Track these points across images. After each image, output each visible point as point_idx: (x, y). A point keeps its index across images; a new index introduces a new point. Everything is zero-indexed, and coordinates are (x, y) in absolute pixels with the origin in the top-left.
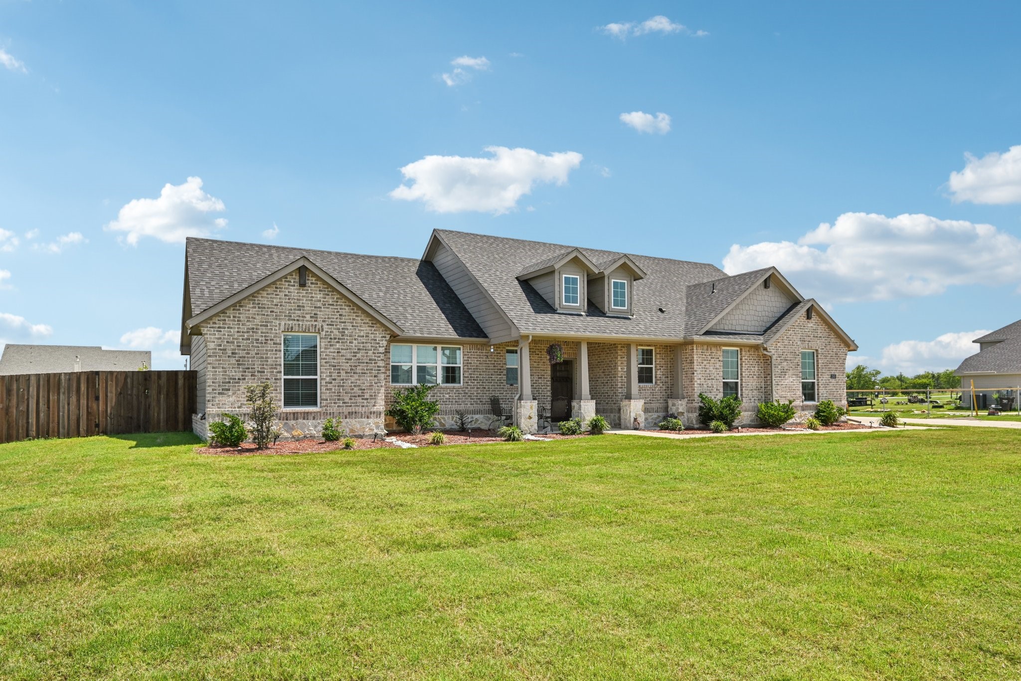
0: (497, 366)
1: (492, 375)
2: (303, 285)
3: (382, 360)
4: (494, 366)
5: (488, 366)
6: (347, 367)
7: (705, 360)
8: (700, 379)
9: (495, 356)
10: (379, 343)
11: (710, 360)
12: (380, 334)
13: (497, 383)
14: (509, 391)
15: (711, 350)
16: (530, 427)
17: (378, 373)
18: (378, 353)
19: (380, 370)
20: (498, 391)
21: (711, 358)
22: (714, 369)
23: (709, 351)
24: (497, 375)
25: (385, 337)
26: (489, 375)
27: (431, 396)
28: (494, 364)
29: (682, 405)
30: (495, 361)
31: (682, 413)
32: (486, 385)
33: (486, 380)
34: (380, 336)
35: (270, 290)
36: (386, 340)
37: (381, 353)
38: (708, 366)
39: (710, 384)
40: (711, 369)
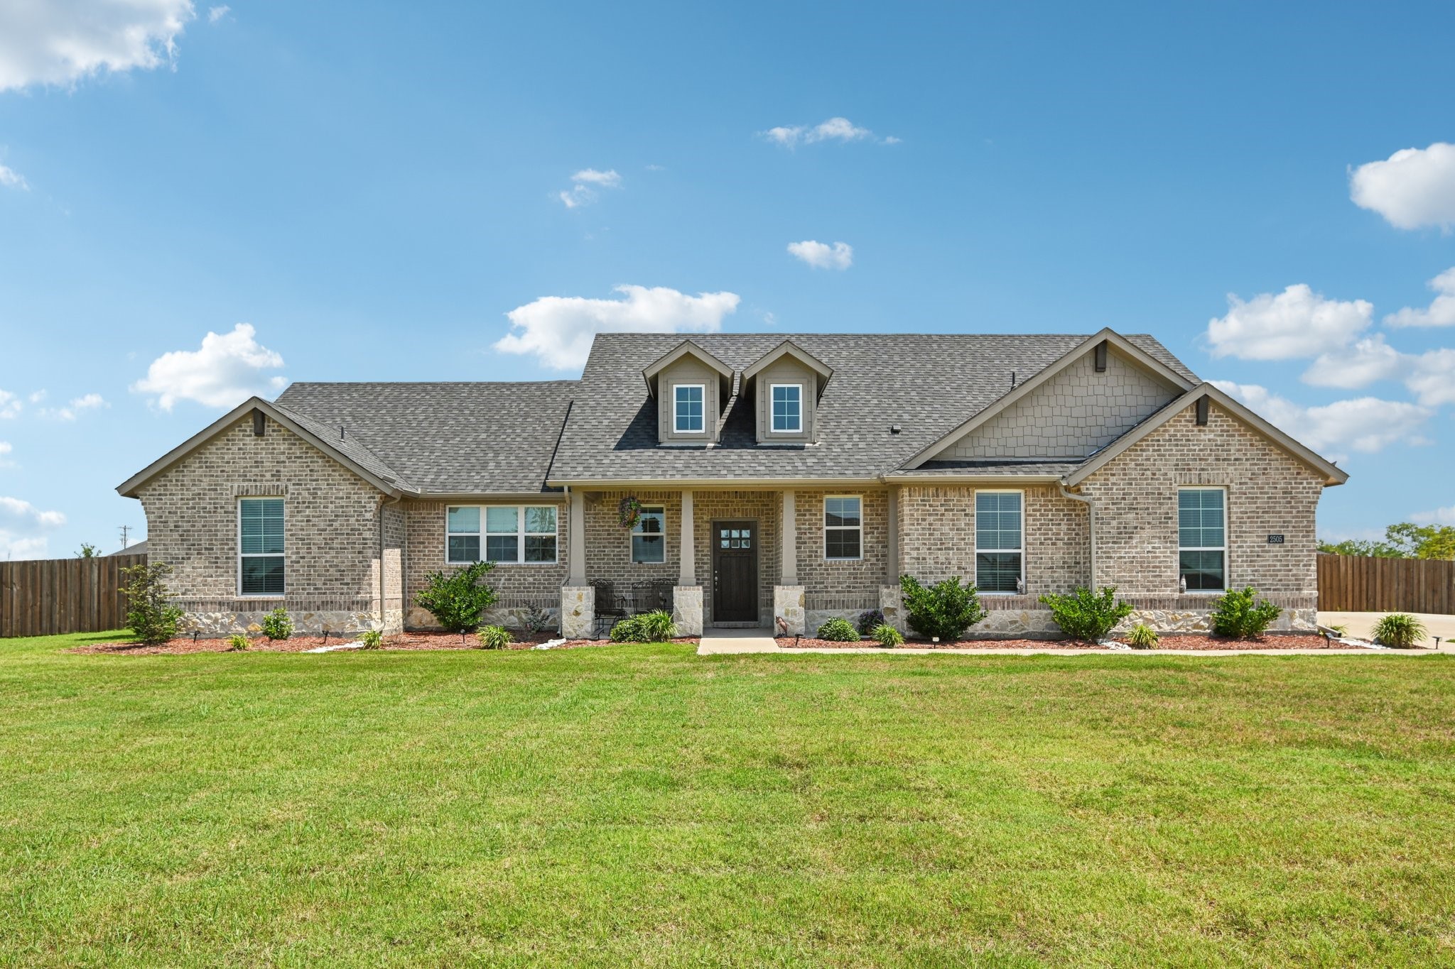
0: (614, 534)
1: (604, 547)
2: (260, 433)
3: (370, 529)
4: (608, 535)
5: (598, 535)
6: (319, 540)
7: (930, 515)
8: (918, 549)
9: (609, 518)
10: (365, 507)
11: (943, 515)
12: (366, 493)
13: (613, 559)
14: (635, 572)
15: (945, 495)
16: (577, 628)
17: (364, 548)
18: (363, 520)
19: (366, 544)
20: (615, 571)
21: (946, 510)
22: (951, 530)
23: (942, 498)
24: (614, 547)
25: (374, 498)
26: (600, 547)
27: (506, 580)
28: (609, 530)
29: (891, 595)
30: (610, 526)
31: (892, 611)
32: (594, 563)
33: (595, 555)
34: (367, 496)
35: (220, 444)
36: (375, 502)
37: (367, 520)
38: (937, 525)
39: (942, 558)
40: (946, 529)
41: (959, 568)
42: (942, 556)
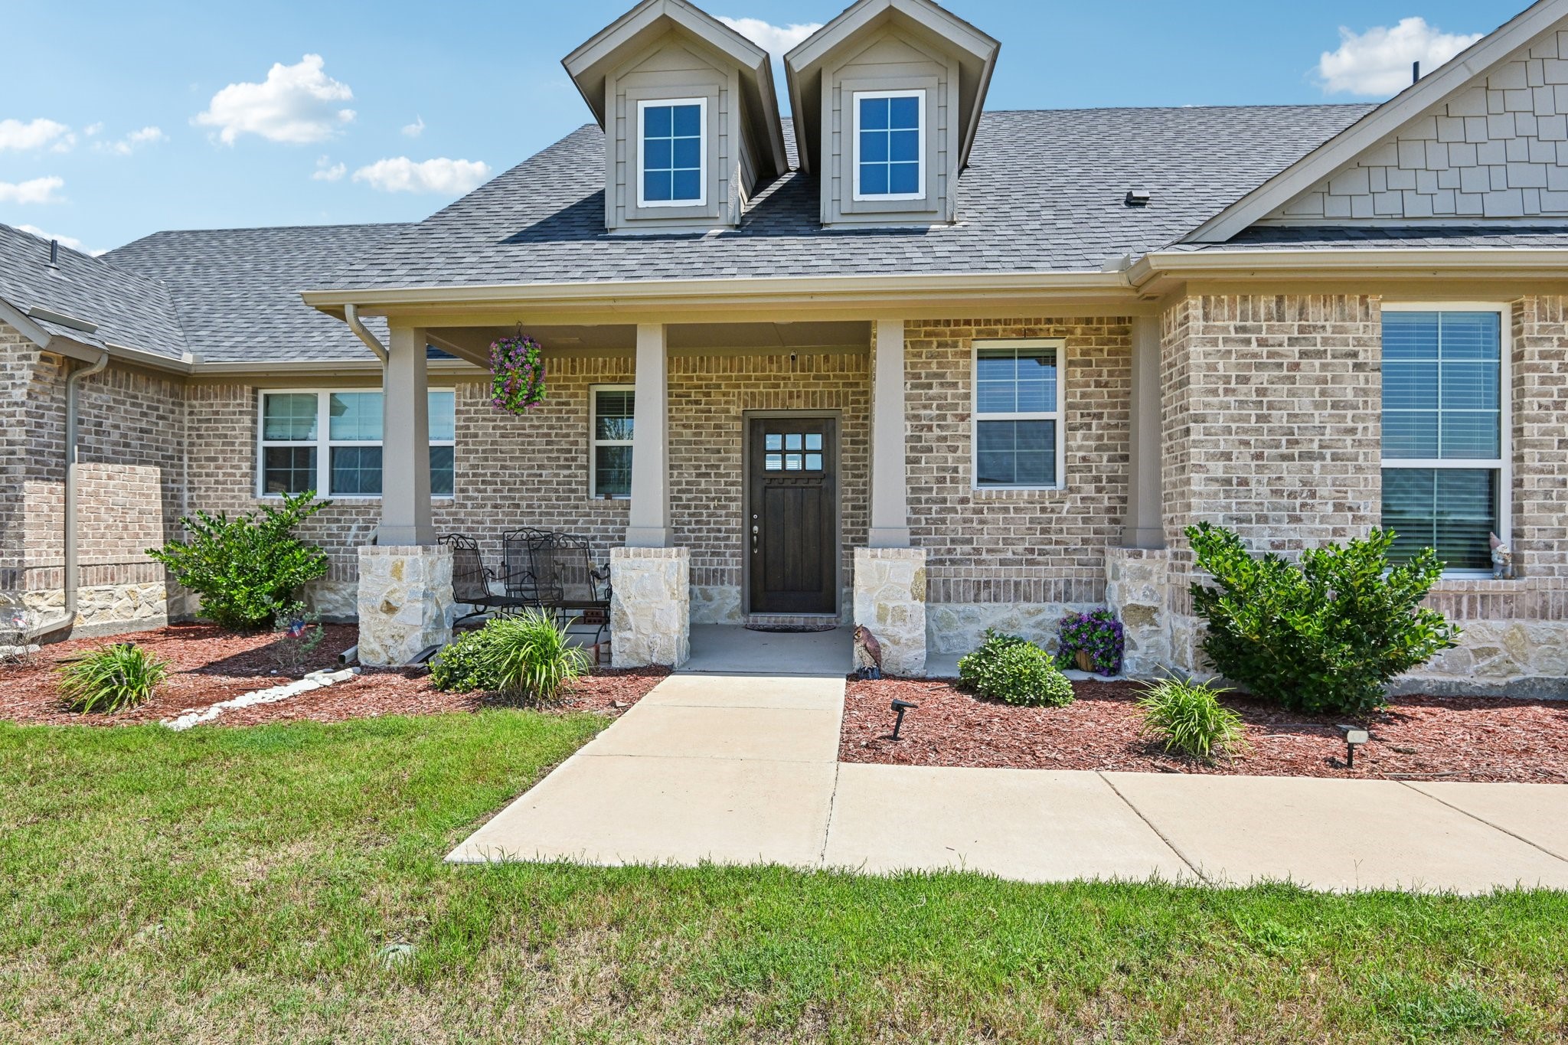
0: (558, 443)
1: (540, 467)
3: (21, 423)
4: (548, 443)
5: (529, 443)
7: (1259, 367)
8: (1228, 456)
9: (550, 411)
10: (12, 377)
11: (1295, 366)
12: (14, 350)
13: (557, 491)
14: (598, 515)
15: (1302, 313)
16: (390, 642)
17: (9, 462)
18: (9, 405)
19: (13, 453)
20: (560, 514)
21: (1303, 354)
22: (1317, 405)
23: (1292, 323)
24: (559, 467)
25: (27, 357)
26: (532, 467)
27: (359, 528)
28: (548, 435)
29: (1145, 575)
30: (551, 427)
31: (1147, 614)
32: (522, 498)
33: (523, 483)
34: (16, 354)
36: (31, 367)
37: (16, 404)
38: (1280, 393)
39: (1292, 481)
40: (1303, 405)
41: (1338, 507)
42: (1291, 476)
